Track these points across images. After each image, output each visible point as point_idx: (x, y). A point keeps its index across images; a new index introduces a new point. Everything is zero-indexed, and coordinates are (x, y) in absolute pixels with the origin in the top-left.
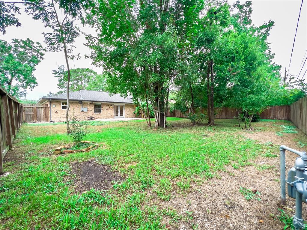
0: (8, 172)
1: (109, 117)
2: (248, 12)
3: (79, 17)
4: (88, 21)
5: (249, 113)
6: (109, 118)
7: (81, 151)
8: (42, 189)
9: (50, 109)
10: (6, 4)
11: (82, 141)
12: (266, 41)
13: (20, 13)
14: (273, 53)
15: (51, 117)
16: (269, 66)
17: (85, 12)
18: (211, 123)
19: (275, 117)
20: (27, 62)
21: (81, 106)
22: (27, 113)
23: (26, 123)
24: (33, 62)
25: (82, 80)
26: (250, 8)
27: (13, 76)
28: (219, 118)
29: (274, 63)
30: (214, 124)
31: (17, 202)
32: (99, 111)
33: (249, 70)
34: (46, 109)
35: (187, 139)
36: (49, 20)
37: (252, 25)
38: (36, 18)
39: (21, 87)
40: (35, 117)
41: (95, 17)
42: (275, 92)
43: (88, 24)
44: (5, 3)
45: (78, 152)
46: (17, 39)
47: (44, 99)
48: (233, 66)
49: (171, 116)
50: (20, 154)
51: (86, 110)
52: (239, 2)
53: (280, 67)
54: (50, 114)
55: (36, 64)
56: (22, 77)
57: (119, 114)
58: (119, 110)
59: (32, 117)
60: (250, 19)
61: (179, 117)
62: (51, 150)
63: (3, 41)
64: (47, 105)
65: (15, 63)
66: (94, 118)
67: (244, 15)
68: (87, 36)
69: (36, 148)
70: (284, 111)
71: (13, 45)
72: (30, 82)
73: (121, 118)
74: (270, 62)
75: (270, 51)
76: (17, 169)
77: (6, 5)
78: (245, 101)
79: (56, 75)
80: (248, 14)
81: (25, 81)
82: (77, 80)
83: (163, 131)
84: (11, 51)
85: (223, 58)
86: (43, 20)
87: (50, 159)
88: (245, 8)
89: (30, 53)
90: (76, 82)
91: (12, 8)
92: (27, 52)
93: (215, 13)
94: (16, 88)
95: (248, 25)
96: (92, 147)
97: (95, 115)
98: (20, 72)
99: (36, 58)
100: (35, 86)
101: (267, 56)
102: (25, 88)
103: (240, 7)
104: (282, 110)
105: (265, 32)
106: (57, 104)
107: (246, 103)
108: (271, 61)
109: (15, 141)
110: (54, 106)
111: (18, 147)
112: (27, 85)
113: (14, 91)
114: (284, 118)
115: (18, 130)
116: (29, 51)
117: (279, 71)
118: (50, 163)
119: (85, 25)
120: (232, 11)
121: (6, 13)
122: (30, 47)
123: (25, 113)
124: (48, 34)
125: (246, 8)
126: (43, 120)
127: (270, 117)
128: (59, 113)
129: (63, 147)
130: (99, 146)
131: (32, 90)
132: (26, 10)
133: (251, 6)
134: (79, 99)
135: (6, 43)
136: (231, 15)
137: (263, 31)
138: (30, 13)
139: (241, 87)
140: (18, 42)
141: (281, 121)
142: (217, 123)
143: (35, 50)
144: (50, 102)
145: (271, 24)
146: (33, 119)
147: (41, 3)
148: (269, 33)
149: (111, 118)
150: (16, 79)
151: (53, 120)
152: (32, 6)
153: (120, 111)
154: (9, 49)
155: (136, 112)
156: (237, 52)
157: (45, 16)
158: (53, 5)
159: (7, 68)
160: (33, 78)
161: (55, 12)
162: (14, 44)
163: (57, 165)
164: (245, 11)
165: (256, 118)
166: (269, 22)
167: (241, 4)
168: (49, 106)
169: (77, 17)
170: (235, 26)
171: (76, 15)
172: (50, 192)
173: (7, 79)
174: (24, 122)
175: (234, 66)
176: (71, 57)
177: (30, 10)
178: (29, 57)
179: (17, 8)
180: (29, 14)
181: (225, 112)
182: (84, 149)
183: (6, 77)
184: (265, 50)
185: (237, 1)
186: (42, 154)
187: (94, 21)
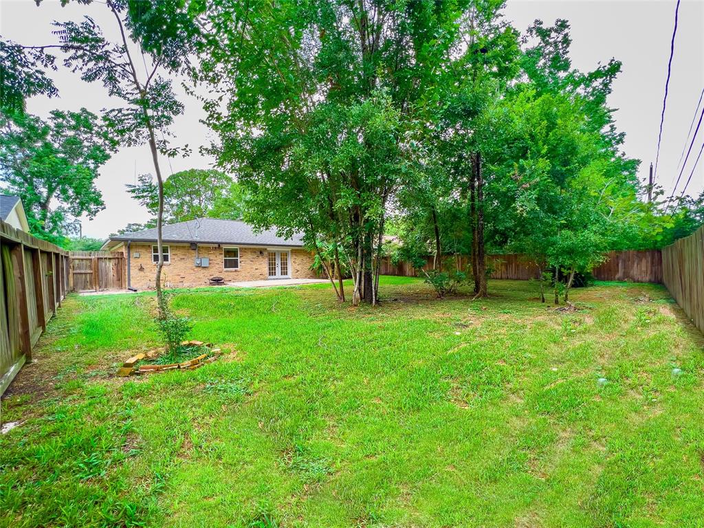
0: (11, 422)
1: (256, 278)
2: (560, 44)
3: (183, 71)
4: (205, 76)
5: (562, 270)
6: (256, 280)
7: (179, 367)
8: (74, 469)
9: (127, 263)
10: (26, 51)
11: (186, 342)
12: (604, 105)
13: (55, 69)
14: (621, 132)
15: (129, 280)
16: (613, 159)
17: (199, 57)
18: (480, 293)
19: (627, 277)
20: (81, 160)
21: (194, 253)
22: (78, 271)
23: (75, 294)
24: (94, 158)
25: (200, 195)
26: (566, 35)
27: (51, 190)
28: (501, 279)
29: (624, 154)
30: (485, 295)
31: (13, 504)
32: (235, 264)
33: (562, 174)
34: (119, 263)
35: (419, 335)
36: (117, 81)
37: (571, 70)
38: (89, 77)
39: (69, 214)
40: (96, 280)
41: (219, 67)
42: (620, 225)
43: (205, 83)
44: (24, 48)
45: (172, 369)
46: (60, 111)
47: (114, 240)
48: (522, 169)
49: (393, 274)
50: (46, 376)
51: (205, 263)
52: (541, 23)
53: (638, 162)
54: (127, 273)
55: (101, 163)
56: (71, 192)
57: (278, 270)
58: (278, 262)
59: (88, 280)
60: (567, 59)
61: (412, 276)
62: (115, 364)
63: (32, 117)
64: (122, 253)
65: (57, 163)
66: (223, 281)
67: (551, 49)
68: (207, 103)
69: (83, 359)
70: (647, 262)
71: (51, 124)
72: (88, 201)
73: (283, 279)
74: (613, 153)
75: (613, 128)
76: (33, 415)
77: (26, 53)
78: (554, 244)
79: (134, 195)
80: (560, 47)
81: (78, 201)
82: (190, 195)
83: (369, 313)
84: (49, 138)
85: (504, 150)
86: (104, 81)
87: (109, 389)
88: (553, 34)
89: (88, 141)
90: (187, 198)
91: (38, 58)
92: (81, 137)
93: (484, 51)
94: (58, 217)
95: (562, 71)
96: (206, 358)
97: (226, 274)
98: (67, 180)
99: (100, 151)
100: (98, 211)
101: (607, 139)
102: (77, 216)
103: (544, 34)
104: (644, 261)
105: (601, 87)
106: (143, 250)
107: (554, 249)
108: (617, 150)
109: (43, 341)
110: (135, 255)
111: (46, 357)
112: (82, 209)
113: (54, 222)
114: (647, 279)
115: (54, 312)
116: (86, 136)
117: (636, 171)
118: (104, 400)
119: (198, 84)
120: (525, 41)
121: (26, 69)
122: (88, 128)
123: (75, 271)
124: (114, 110)
125: (556, 34)
126: (113, 287)
127: (617, 277)
128: (148, 270)
129: (141, 356)
130: (222, 354)
131: (92, 219)
132: (67, 63)
133: (566, 31)
134: (190, 240)
135: (37, 120)
136: (524, 51)
137: (597, 83)
138: (76, 69)
139: (542, 215)
140: (64, 117)
141: (641, 284)
142: (495, 291)
143: (98, 134)
144: (129, 247)
145: (615, 68)
146: (91, 283)
147: (100, 46)
148: (610, 87)
149: (261, 279)
150: (58, 197)
151: (133, 286)
152: (80, 52)
153: (281, 263)
154: (45, 133)
155: (317, 266)
156: (532, 137)
157: (109, 74)
158: (125, 49)
159: (39, 175)
160: (94, 193)
161: (131, 63)
162: (55, 121)
163: (120, 404)
164: (555, 43)
165: (583, 279)
166: (610, 64)
167: (544, 26)
168: (125, 255)
169: (180, 69)
170: (533, 75)
171: (179, 65)
172: (90, 476)
173: (40, 197)
174: (72, 291)
175: (525, 169)
176: (169, 152)
177: (74, 63)
178: (86, 149)
179: (48, 57)
180: (73, 71)
181: (514, 264)
182: (187, 363)
183: (37, 192)
184: (601, 126)
185: (536, 21)
186: (94, 374)
187: (218, 76)
